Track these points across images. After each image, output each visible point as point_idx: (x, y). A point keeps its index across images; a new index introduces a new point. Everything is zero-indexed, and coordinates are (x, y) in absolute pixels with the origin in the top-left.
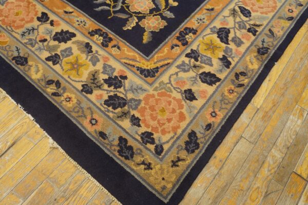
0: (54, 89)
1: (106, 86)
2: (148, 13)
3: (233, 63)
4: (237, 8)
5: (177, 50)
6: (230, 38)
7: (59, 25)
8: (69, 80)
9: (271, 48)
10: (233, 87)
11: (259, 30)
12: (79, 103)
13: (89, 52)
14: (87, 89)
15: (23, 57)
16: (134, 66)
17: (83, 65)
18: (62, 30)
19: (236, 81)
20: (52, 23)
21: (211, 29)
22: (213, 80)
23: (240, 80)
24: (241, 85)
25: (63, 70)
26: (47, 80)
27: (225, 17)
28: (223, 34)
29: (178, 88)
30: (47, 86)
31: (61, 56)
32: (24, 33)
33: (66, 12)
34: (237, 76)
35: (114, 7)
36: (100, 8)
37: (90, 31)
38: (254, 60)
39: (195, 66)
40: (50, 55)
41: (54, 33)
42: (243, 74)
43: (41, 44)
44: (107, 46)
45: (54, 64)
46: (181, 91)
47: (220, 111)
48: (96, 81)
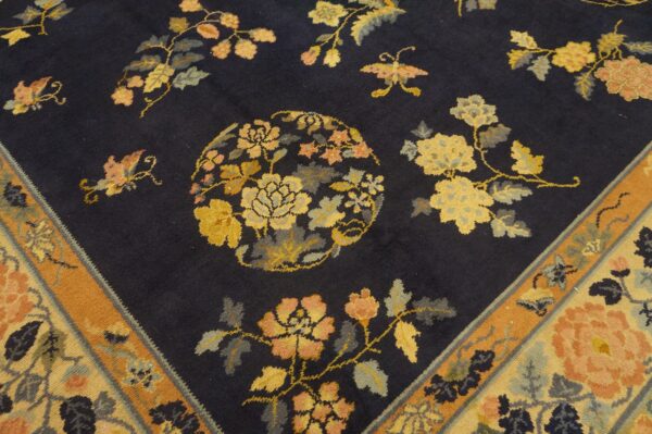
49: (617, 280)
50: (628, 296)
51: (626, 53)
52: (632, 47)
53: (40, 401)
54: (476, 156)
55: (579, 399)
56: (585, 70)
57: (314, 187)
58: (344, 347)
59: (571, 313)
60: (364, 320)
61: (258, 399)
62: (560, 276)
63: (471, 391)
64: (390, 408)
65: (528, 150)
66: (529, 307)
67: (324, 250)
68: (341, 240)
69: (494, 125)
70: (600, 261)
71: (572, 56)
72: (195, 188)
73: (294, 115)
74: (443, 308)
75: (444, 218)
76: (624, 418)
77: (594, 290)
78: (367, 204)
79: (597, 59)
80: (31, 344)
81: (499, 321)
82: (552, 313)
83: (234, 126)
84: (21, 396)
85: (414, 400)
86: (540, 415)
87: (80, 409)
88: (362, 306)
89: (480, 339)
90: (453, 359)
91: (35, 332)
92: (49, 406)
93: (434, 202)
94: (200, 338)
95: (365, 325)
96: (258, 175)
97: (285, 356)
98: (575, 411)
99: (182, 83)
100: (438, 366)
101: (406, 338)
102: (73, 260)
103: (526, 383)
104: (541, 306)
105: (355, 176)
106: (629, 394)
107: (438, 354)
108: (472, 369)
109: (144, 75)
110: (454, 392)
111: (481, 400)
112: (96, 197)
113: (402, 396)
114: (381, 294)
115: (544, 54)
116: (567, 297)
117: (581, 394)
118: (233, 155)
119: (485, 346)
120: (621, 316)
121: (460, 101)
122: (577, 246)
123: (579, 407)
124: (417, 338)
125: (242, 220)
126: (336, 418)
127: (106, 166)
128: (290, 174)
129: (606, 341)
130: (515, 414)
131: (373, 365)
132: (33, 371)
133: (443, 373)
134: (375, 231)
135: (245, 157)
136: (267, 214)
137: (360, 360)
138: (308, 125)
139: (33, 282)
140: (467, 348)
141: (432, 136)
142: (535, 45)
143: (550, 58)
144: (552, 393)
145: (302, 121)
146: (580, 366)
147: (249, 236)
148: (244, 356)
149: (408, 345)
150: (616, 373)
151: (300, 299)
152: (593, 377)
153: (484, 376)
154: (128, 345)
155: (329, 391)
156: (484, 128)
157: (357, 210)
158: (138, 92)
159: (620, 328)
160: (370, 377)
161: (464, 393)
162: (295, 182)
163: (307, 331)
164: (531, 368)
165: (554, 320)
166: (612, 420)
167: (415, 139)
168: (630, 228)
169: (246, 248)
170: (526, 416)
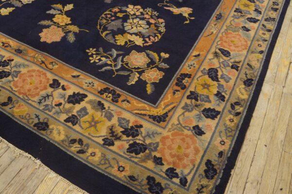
0: (78, 147)
1: (124, 137)
2: (146, 67)
3: (227, 97)
4: (218, 51)
5: (178, 95)
6: (219, 77)
7: (69, 88)
8: (90, 137)
9: (254, 79)
10: (232, 117)
11: (240, 65)
12: (104, 155)
13: (102, 109)
14: (108, 142)
15: (43, 123)
16: (145, 115)
17: (100, 122)
18: (74, 93)
19: (233, 111)
20: (64, 88)
21: (202, 71)
22: (214, 114)
23: (236, 109)
24: (238, 114)
25: (83, 129)
26: (70, 139)
27: (210, 60)
28: (213, 74)
29: (187, 127)
30: (71, 145)
31: (78, 117)
32: (41, 100)
33: (74, 77)
34: (233, 106)
35: (115, 66)
36: (104, 69)
37: (99, 89)
38: (243, 91)
39: (196, 106)
40: (67, 117)
41: (67, 97)
42: (237, 103)
43: (57, 108)
44: (117, 101)
45: (74, 125)
46: (190, 128)
47: (226, 139)
48: (115, 134)
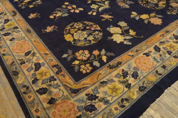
49: (149, 53)
50: (151, 56)
51: (156, 17)
52: (157, 16)
53: (31, 63)
54: (122, 31)
55: (139, 71)
56: (147, 19)
57: (88, 33)
58: (91, 58)
59: (139, 57)
60: (96, 55)
61: (74, 65)
62: (137, 51)
63: (117, 68)
64: (100, 69)
65: (133, 31)
66: (130, 56)
67: (89, 43)
68: (93, 42)
69: (126, 26)
70: (146, 50)
71: (144, 17)
72: (65, 32)
73: (86, 22)
74: (112, 54)
75: (114, 40)
76: (147, 75)
77: (144, 54)
78: (99, 37)
79: (149, 17)
80: (30, 54)
81: (123, 57)
82: (134, 57)
83: (74, 23)
84: (27, 62)
85: (105, 68)
86: (130, 73)
87: (38, 64)
88: (96, 53)
89: (119, 60)
90: (114, 62)
91: (31, 52)
92: (32, 63)
93: (112, 38)
94: (63, 55)
95: (96, 56)
96: (78, 31)
97: (80, 59)
98: (137, 73)
99: (64, 15)
100: (110, 63)
101: (104, 58)
102: (39, 41)
103: (128, 67)
104: (132, 56)
105: (97, 32)
106: (149, 71)
107: (111, 61)
108: (117, 64)
109: (56, 14)
110: (113, 68)
111: (119, 69)
112: (45, 32)
113: (102, 67)
114: (100, 51)
115: (138, 16)
116: (138, 55)
117: (139, 70)
118: (73, 27)
119: (120, 61)
120: (149, 59)
121: (120, 22)
122: (141, 47)
123: (139, 72)
124: (106, 58)
125: (74, 38)
126: (89, 69)
127: (47, 28)
128: (84, 31)
129: (145, 62)
130: (125, 72)
131: (97, 62)
132: (30, 58)
133: (111, 64)
134: (100, 41)
135: (75, 28)
136: (79, 37)
137: (94, 61)
138: (88, 24)
139: (31, 44)
140: (116, 61)
141: (113, 27)
142: (137, 14)
143: (140, 17)
144: (133, 69)
145: (87, 23)
146: (139, 66)
147: (74, 40)
148: (71, 59)
149: (104, 59)
150: (147, 67)
151: (84, 51)
152: (142, 68)
153: (119, 66)
154: (49, 55)
155: (88, 65)
156: (124, 27)
157: (97, 38)
158: (55, 17)
159: (149, 60)
160: (96, 64)
161: (115, 68)
162: (85, 32)
163: (85, 56)
164: (129, 65)
165: (135, 58)
166: (145, 75)
167: (110, 28)
168: (153, 45)
169: (74, 42)
170: (127, 73)
